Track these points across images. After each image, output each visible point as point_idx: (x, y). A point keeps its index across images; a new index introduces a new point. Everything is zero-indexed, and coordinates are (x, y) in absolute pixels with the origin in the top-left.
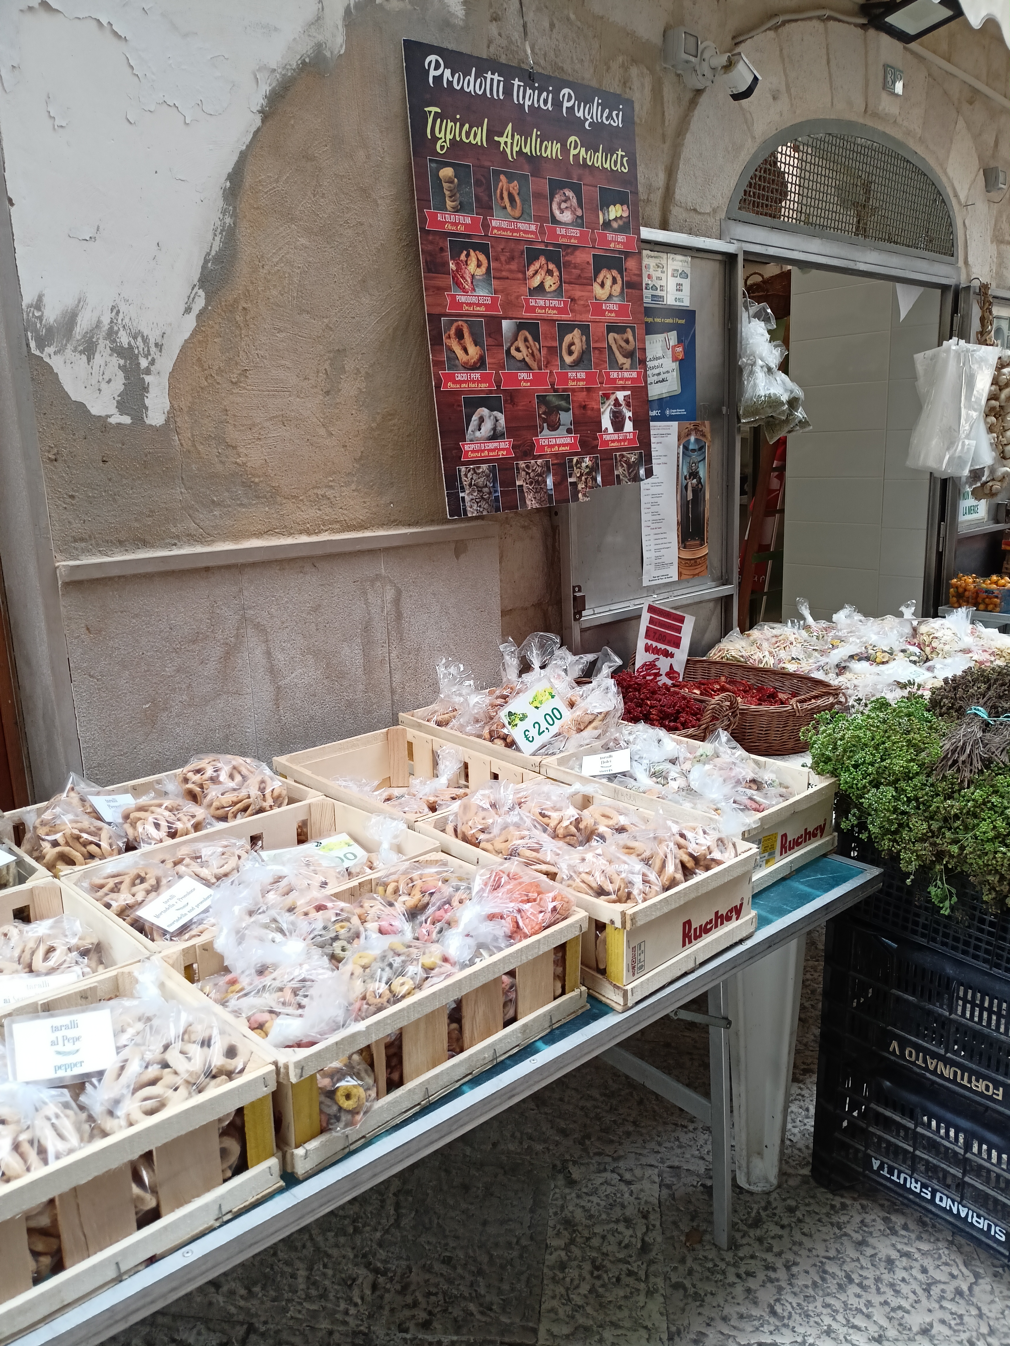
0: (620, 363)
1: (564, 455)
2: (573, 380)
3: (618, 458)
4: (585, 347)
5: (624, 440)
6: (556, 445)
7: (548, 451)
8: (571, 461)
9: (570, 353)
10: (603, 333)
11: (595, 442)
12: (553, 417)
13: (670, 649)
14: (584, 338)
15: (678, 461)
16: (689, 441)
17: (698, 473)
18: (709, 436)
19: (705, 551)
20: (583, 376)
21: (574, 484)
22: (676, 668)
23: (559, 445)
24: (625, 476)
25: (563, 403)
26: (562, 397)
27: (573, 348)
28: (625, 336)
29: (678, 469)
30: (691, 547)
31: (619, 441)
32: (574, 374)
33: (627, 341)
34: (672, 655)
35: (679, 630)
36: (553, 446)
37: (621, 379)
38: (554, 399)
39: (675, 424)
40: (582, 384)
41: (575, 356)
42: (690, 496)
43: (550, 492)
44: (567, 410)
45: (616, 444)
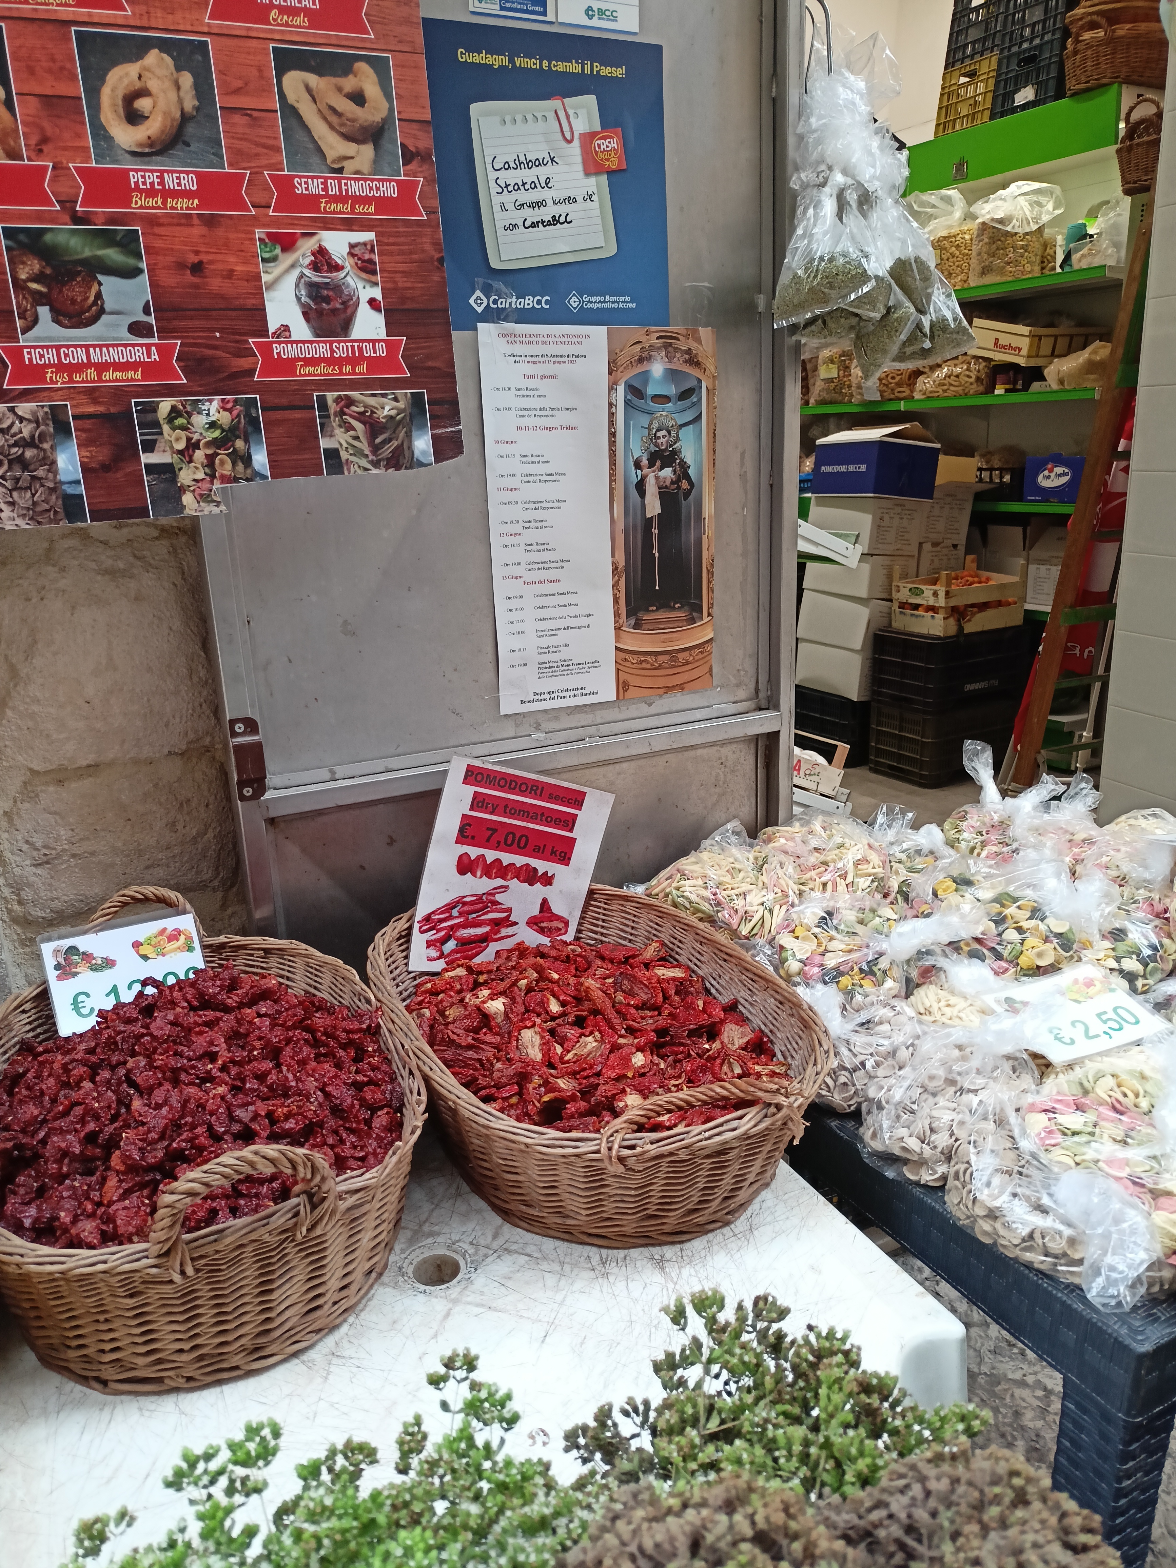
0: (331, 155)
1: (120, 394)
2: (151, 193)
3: (333, 407)
4: (190, 103)
5: (354, 361)
6: (89, 364)
7: (60, 381)
8: (153, 408)
9: (133, 117)
10: (261, 70)
11: (244, 363)
12: (74, 291)
13: (542, 866)
14: (187, 79)
15: (612, 423)
16: (645, 376)
17: (675, 453)
18: (710, 365)
19: (701, 633)
20: (189, 182)
21: (166, 471)
22: (557, 908)
23: (101, 368)
24: (359, 453)
25: (113, 255)
26: (107, 238)
27: (143, 104)
28: (349, 83)
29: (612, 443)
30: (656, 624)
31: (331, 361)
32: (154, 178)
33: (358, 98)
34: (547, 880)
35: (569, 822)
36: (80, 368)
37: (340, 199)
38: (74, 242)
39: (600, 332)
40: (182, 205)
41: (152, 128)
42: (653, 507)
43: (70, 490)
44: (133, 273)
45: (321, 369)
